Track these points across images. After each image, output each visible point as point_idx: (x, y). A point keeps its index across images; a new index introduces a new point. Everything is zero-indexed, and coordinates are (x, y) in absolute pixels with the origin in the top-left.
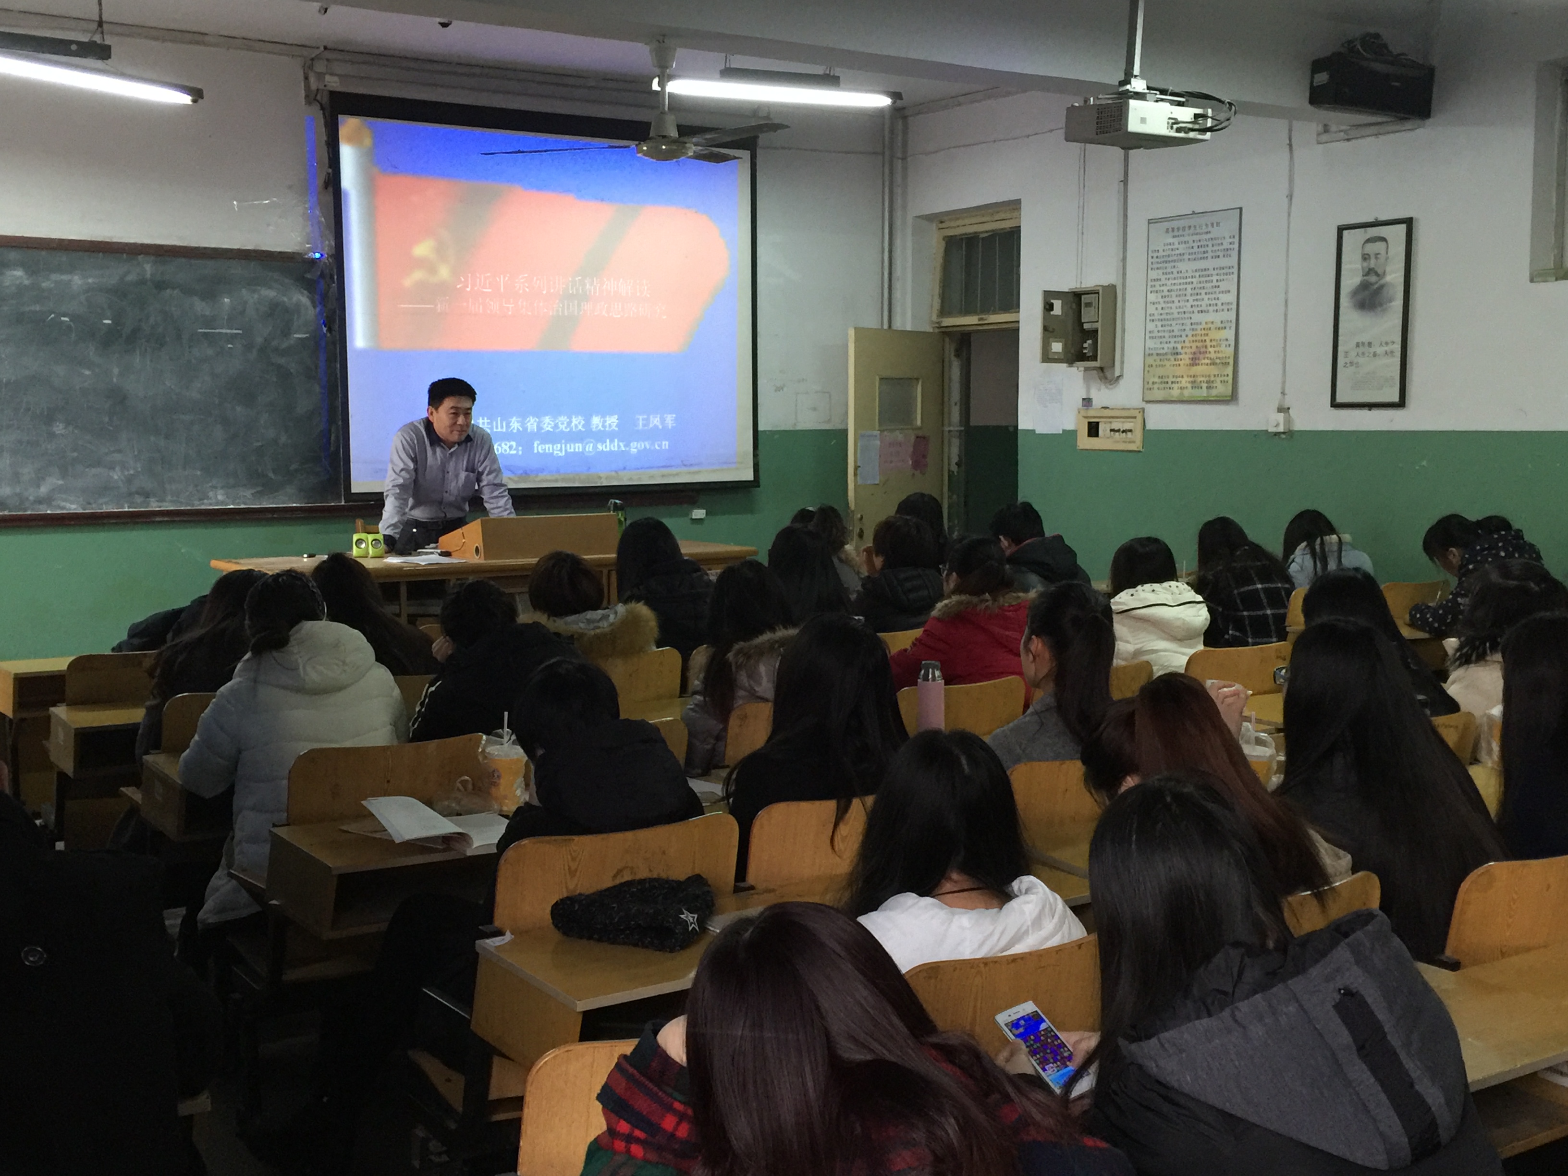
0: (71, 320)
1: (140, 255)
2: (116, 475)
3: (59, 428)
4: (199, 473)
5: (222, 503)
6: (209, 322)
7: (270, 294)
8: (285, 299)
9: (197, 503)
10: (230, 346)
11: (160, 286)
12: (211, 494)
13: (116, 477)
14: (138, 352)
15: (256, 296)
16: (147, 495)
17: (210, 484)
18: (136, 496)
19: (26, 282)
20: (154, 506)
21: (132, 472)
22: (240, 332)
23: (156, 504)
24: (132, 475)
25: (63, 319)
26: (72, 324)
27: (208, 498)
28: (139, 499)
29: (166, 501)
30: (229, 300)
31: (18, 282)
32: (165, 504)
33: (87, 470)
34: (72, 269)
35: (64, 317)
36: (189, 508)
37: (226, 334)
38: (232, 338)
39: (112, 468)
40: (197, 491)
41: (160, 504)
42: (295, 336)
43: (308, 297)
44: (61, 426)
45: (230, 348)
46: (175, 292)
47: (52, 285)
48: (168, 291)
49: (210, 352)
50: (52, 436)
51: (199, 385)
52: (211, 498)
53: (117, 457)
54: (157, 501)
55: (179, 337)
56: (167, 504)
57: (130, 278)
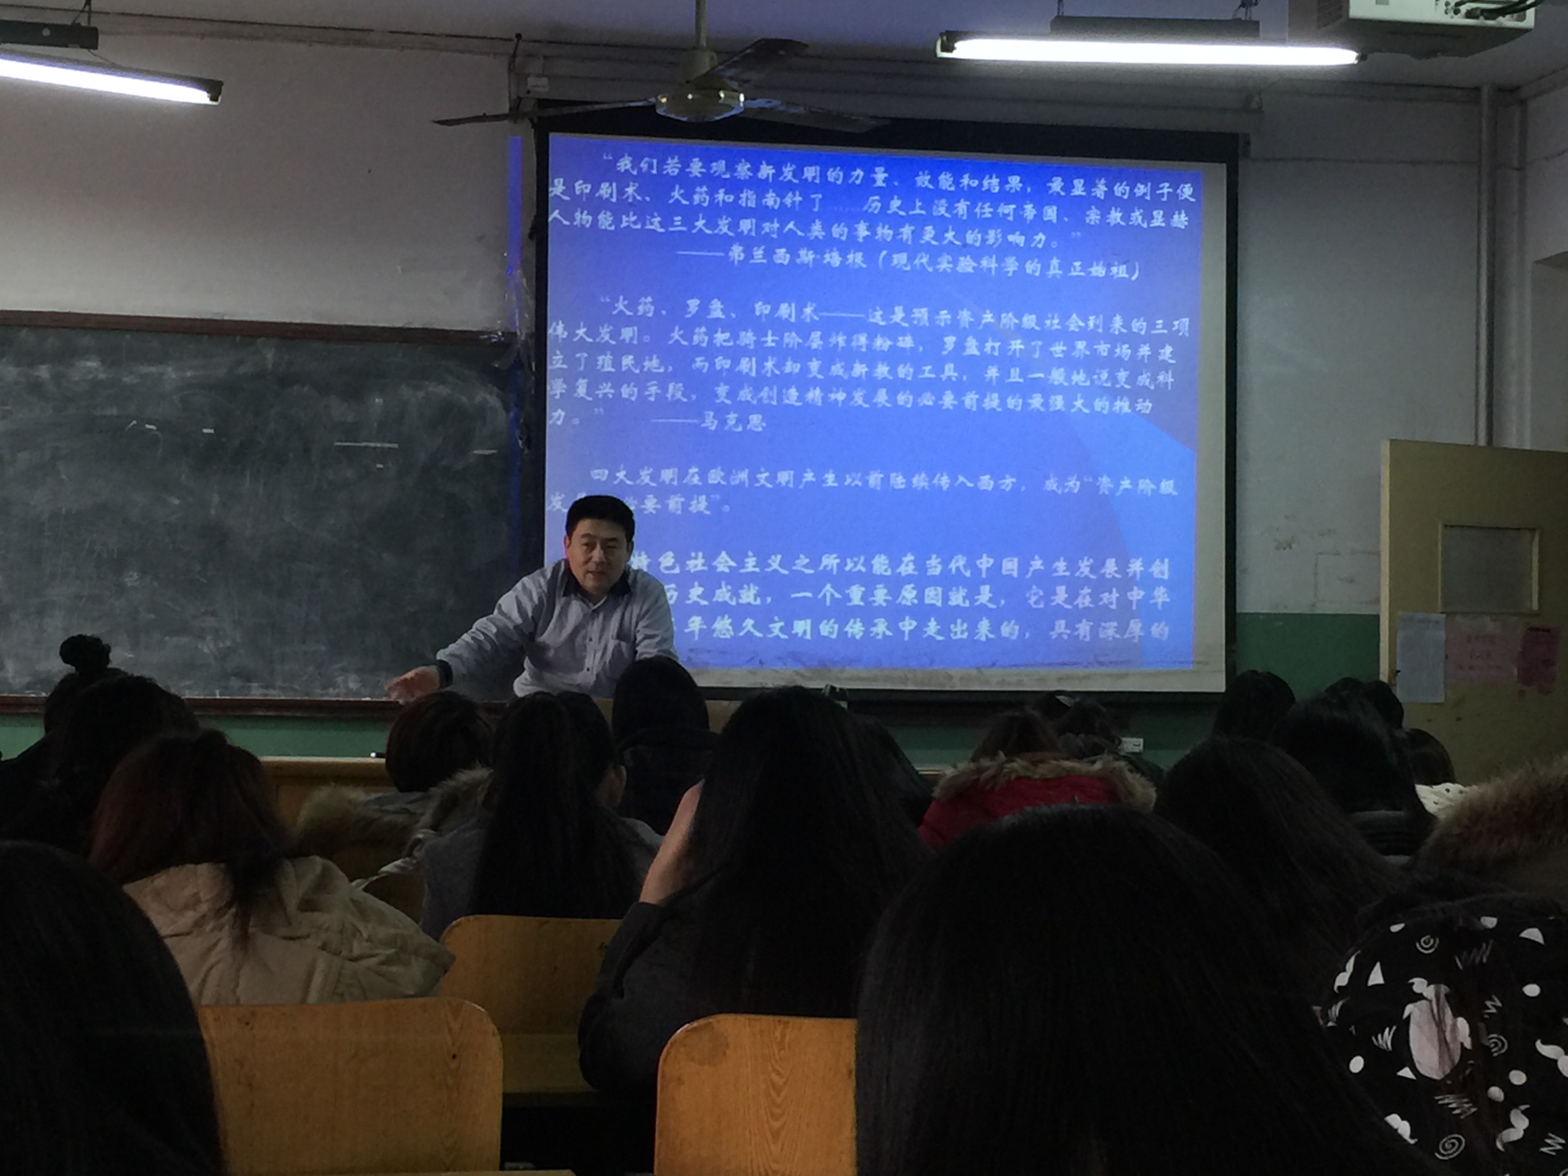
0: (158, 430)
1: (260, 337)
2: (207, 648)
3: (131, 579)
4: (323, 648)
5: (357, 693)
6: (351, 431)
7: (443, 391)
8: (464, 399)
9: (319, 691)
10: (379, 466)
11: (285, 381)
12: (340, 679)
13: (206, 650)
14: (248, 473)
15: (421, 394)
16: (247, 677)
17: (339, 666)
18: (233, 678)
19: (102, 376)
20: (256, 693)
21: (228, 643)
22: (396, 446)
23: (261, 691)
24: (229, 648)
25: (148, 426)
26: (160, 434)
27: (334, 685)
28: (235, 683)
29: (274, 688)
30: (381, 400)
31: (90, 377)
32: (271, 692)
33: (167, 638)
34: (163, 359)
35: (150, 424)
36: (306, 698)
37: (375, 448)
38: (384, 454)
39: (201, 637)
40: (320, 674)
41: (265, 691)
42: (476, 452)
43: (497, 396)
44: (135, 576)
45: (380, 469)
46: (306, 389)
47: (136, 381)
48: (295, 387)
49: (350, 474)
50: (121, 589)
51: (332, 522)
52: (338, 687)
53: (210, 622)
54: (262, 687)
55: (307, 451)
56: (275, 692)
57: (244, 370)
